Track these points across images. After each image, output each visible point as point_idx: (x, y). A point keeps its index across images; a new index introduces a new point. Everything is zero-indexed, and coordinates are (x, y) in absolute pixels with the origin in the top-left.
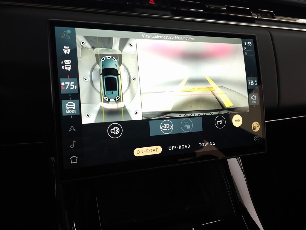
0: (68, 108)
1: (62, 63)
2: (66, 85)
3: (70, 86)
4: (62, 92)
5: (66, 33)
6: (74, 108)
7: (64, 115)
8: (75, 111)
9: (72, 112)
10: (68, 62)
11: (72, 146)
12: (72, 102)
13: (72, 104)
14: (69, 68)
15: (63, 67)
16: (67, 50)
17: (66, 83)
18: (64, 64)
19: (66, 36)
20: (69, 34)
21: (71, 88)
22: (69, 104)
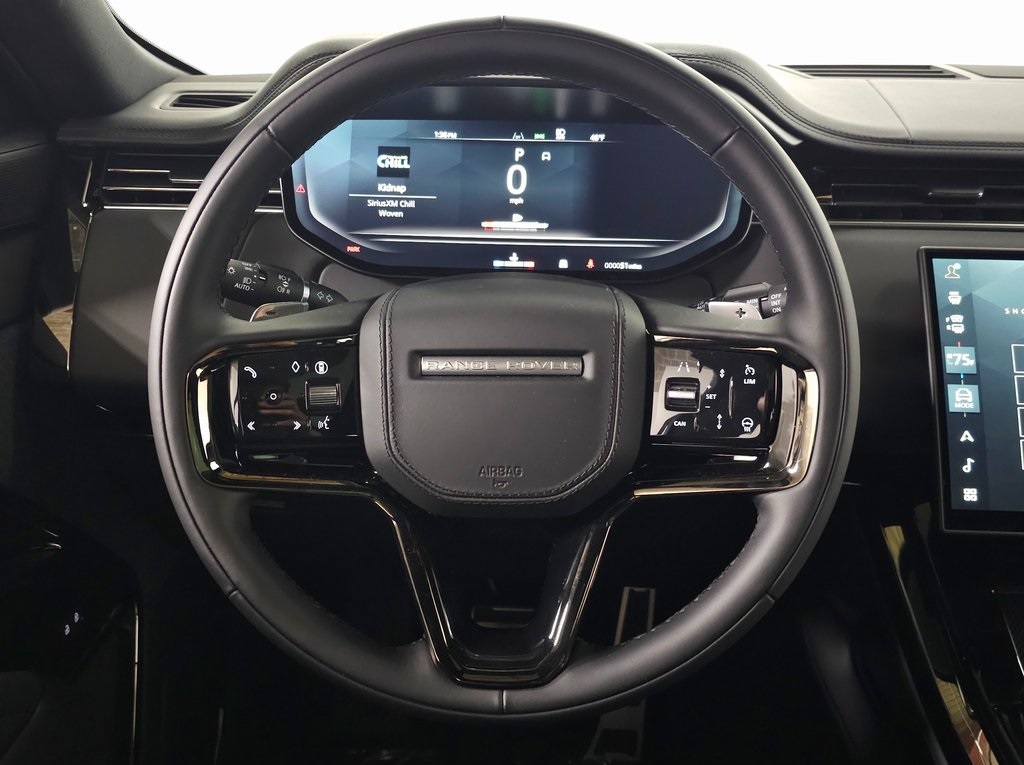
0: (958, 399)
1: (947, 320)
2: (955, 358)
3: (962, 361)
4: (949, 370)
5: (952, 269)
6: (970, 399)
7: (951, 410)
8: (971, 406)
9: (966, 405)
10: (958, 318)
11: (967, 468)
12: (967, 390)
13: (965, 393)
14: (959, 330)
15: (948, 327)
16: (955, 298)
17: (955, 355)
18: (951, 323)
19: (952, 275)
20: (957, 271)
21: (964, 364)
22: (961, 392)
